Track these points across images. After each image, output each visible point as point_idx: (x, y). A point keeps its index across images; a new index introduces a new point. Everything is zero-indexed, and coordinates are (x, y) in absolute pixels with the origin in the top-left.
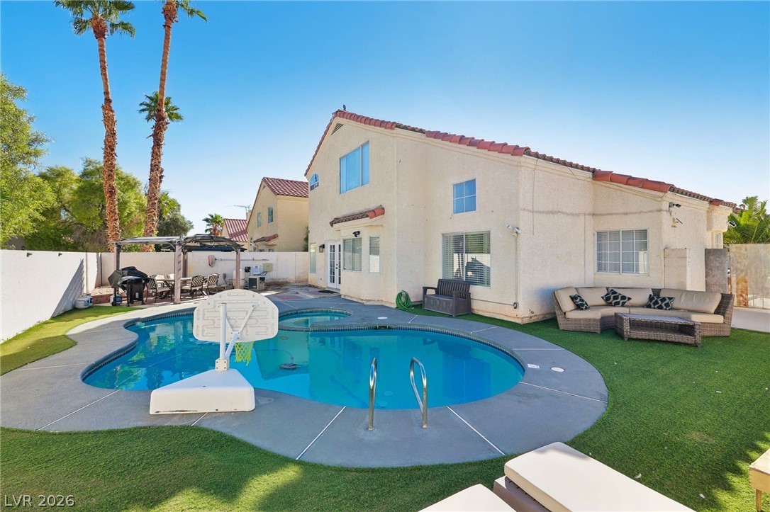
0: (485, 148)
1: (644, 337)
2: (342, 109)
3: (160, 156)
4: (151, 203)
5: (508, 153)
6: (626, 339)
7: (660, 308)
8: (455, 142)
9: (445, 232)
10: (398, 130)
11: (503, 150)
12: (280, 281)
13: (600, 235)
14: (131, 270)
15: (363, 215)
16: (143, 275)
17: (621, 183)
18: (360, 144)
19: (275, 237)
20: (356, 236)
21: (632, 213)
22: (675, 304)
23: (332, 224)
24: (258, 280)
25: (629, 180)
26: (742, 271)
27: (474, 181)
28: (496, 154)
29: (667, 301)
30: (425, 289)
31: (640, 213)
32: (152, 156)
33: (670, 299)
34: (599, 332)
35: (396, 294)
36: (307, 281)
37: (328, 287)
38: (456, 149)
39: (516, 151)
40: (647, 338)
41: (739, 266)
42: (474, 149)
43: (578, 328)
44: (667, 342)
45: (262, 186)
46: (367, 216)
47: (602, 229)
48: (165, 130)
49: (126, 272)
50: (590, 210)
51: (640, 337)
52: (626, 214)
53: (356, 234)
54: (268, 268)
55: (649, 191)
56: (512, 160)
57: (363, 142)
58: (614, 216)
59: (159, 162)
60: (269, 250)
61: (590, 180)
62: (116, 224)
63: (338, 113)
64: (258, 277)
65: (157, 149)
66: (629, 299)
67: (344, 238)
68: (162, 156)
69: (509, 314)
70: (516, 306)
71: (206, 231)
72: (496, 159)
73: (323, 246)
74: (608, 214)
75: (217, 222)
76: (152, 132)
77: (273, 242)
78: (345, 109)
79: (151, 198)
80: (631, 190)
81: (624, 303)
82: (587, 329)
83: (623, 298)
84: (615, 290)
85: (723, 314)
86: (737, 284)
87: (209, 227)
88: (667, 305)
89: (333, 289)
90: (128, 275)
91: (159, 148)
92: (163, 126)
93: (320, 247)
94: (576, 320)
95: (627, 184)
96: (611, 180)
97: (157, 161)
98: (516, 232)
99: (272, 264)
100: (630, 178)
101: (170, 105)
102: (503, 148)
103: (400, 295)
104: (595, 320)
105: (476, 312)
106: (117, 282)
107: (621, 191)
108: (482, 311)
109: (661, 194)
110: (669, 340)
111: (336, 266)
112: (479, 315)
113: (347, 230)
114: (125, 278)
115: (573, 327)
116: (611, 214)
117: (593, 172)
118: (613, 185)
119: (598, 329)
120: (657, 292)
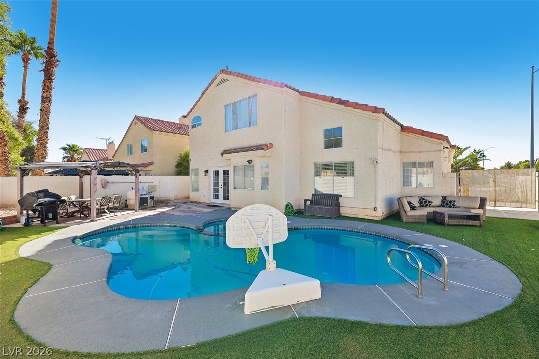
0: (351, 107)
1: (455, 224)
2: (226, 69)
3: (51, 90)
4: (42, 131)
5: (370, 111)
6: (446, 226)
7: (450, 206)
8: (327, 100)
9: (315, 161)
10: (286, 89)
11: (366, 109)
12: (162, 199)
13: (404, 165)
14: (46, 193)
15: (258, 148)
16: (57, 197)
17: (418, 134)
18: (248, 96)
19: (151, 164)
20: (249, 163)
21: (424, 152)
22: (457, 204)
23: (222, 154)
24: (149, 198)
25: (423, 133)
26: (466, 185)
27: (341, 128)
28: (360, 111)
29: (453, 202)
30: (306, 201)
31: (429, 152)
32: (43, 89)
33: (454, 201)
34: (426, 223)
35: (285, 205)
36: (188, 197)
37: (212, 203)
38: (327, 106)
39: (376, 110)
40: (457, 224)
41: (464, 182)
42: (343, 106)
43: (414, 221)
44: (467, 226)
45: (134, 123)
46: (262, 149)
47: (406, 161)
48: (56, 66)
49: (41, 195)
50: (399, 150)
51: (454, 224)
52: (420, 152)
53: (250, 162)
54: (152, 188)
55: (434, 139)
56: (372, 116)
57: (251, 95)
58: (414, 154)
59: (50, 95)
60: (146, 175)
61: (399, 131)
62: (5, 149)
63: (224, 71)
64: (148, 196)
65: (48, 83)
66: (432, 202)
67: (234, 165)
68: (53, 90)
69: (370, 215)
70: (375, 209)
71: (64, 158)
72: (360, 114)
73: (207, 171)
74: (409, 152)
75: (74, 151)
76: (42, 67)
77: (149, 168)
78: (228, 69)
79: (42, 127)
80: (424, 138)
81: (430, 205)
82: (419, 221)
83: (429, 202)
84: (423, 197)
85: (482, 208)
86: (464, 192)
87: (65, 155)
88: (453, 205)
89: (218, 203)
90: (44, 197)
91: (51, 83)
92: (55, 63)
93: (205, 171)
94: (413, 216)
95: (422, 135)
96: (412, 132)
97: (49, 94)
98: (375, 162)
99: (156, 186)
100: (423, 131)
101: (35, 45)
102: (365, 107)
103: (287, 205)
104: (423, 215)
105: (343, 215)
106: (33, 204)
107: (418, 138)
108: (348, 214)
109: (441, 141)
110: (468, 224)
111: (220, 186)
112: (346, 217)
113: (240, 159)
114: (41, 200)
115: (411, 221)
116: (411, 152)
117: (401, 127)
118: (413, 135)
119: (425, 221)
120: (444, 198)
